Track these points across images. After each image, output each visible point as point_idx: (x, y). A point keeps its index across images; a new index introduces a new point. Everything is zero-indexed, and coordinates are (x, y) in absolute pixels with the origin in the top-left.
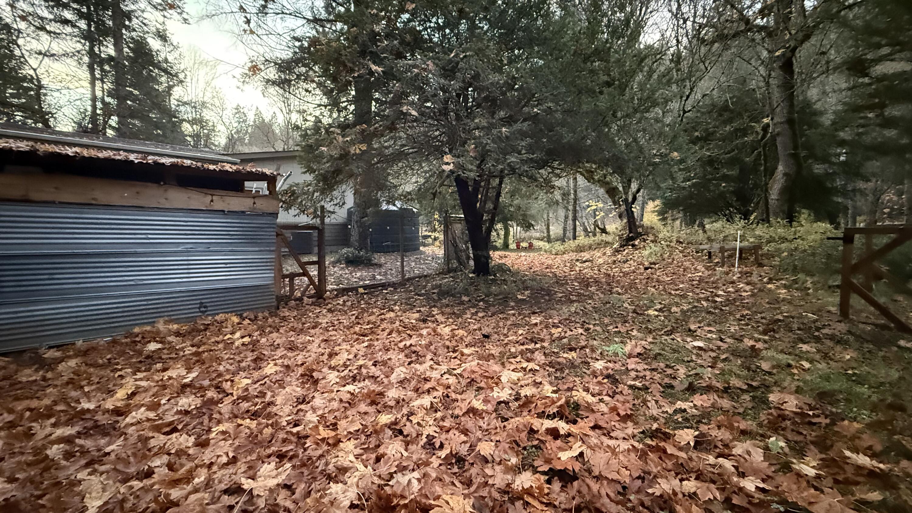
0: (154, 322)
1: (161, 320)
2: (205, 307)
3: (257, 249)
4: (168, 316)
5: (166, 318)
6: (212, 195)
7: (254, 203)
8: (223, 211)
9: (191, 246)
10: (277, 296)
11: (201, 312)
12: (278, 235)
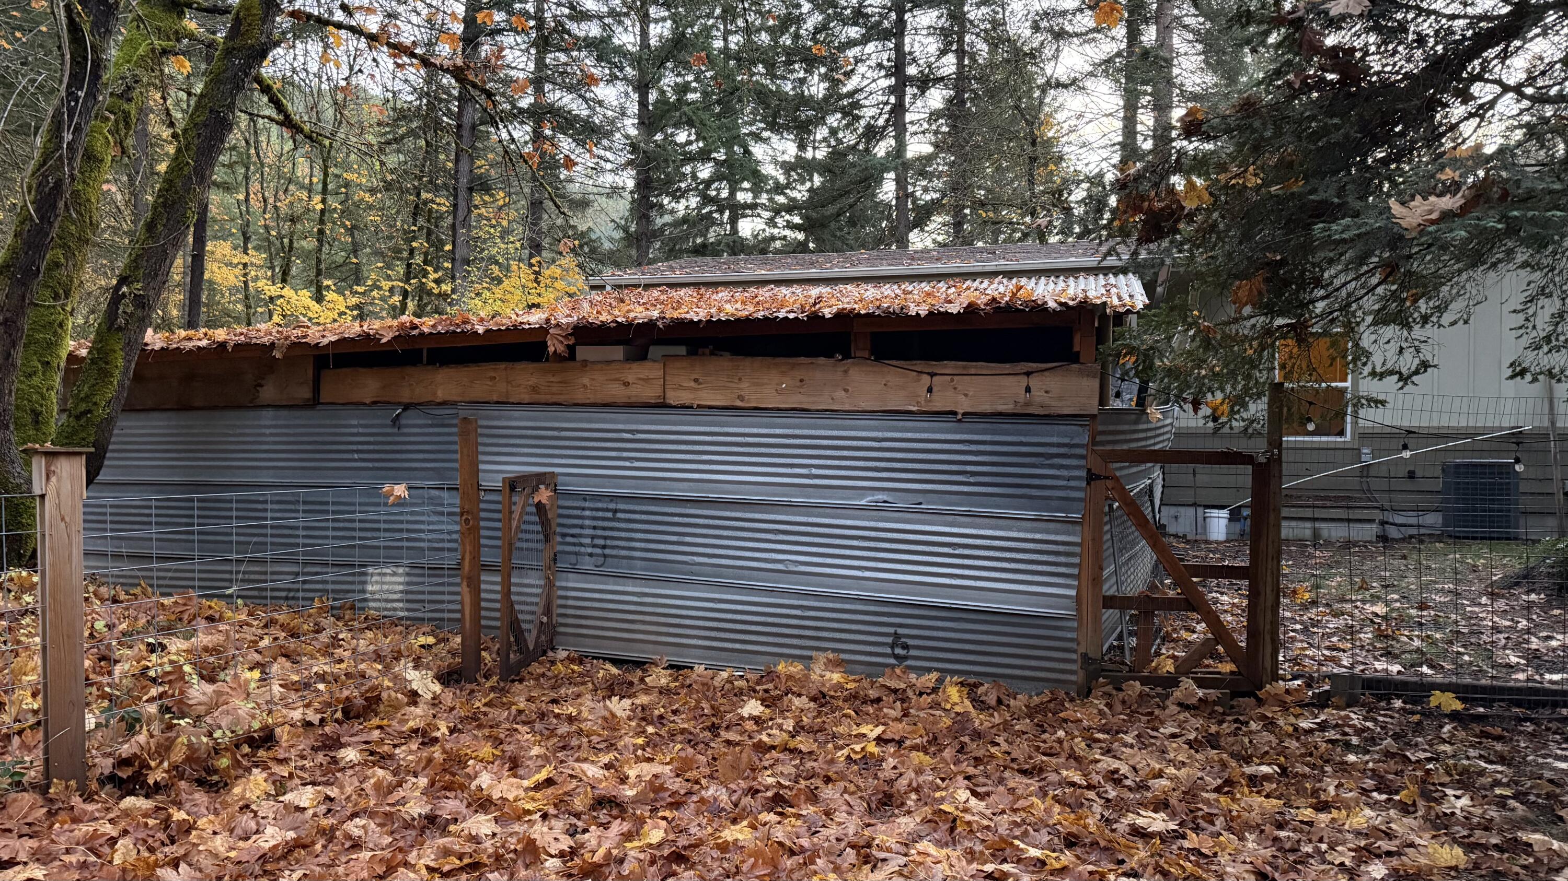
0: (810, 658)
1: (822, 657)
2: (906, 647)
3: (1031, 514)
4: (834, 650)
5: (831, 656)
6: (932, 375)
7: (1028, 389)
8: (954, 413)
9: (881, 496)
10: (1085, 656)
11: (896, 657)
12: (1092, 477)
